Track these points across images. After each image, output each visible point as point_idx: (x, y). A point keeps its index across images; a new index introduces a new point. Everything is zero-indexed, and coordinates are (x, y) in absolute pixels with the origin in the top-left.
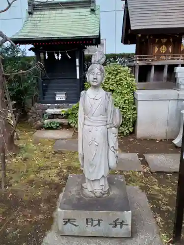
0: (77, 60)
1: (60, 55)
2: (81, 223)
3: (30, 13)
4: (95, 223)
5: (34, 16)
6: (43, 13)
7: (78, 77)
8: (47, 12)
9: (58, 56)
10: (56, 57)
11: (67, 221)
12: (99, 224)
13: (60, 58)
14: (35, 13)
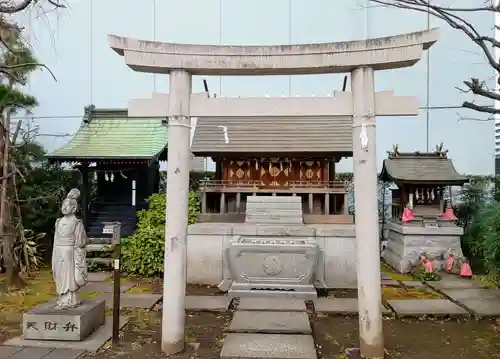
0: (134, 183)
1: (113, 176)
2: (41, 326)
3: (86, 122)
4: (52, 326)
5: (91, 125)
6: (102, 121)
7: (134, 204)
8: (108, 121)
9: (110, 177)
10: (107, 179)
11: (30, 325)
12: (55, 328)
13: (112, 179)
14: (93, 121)
